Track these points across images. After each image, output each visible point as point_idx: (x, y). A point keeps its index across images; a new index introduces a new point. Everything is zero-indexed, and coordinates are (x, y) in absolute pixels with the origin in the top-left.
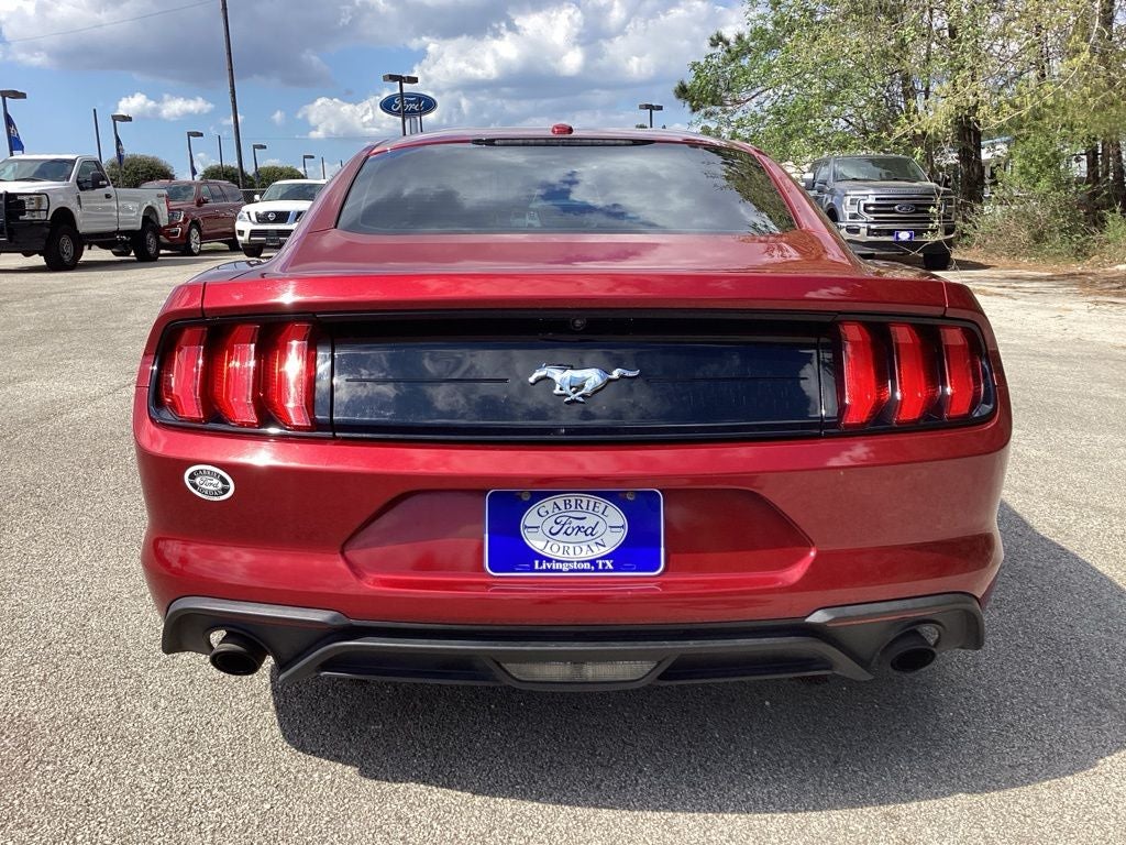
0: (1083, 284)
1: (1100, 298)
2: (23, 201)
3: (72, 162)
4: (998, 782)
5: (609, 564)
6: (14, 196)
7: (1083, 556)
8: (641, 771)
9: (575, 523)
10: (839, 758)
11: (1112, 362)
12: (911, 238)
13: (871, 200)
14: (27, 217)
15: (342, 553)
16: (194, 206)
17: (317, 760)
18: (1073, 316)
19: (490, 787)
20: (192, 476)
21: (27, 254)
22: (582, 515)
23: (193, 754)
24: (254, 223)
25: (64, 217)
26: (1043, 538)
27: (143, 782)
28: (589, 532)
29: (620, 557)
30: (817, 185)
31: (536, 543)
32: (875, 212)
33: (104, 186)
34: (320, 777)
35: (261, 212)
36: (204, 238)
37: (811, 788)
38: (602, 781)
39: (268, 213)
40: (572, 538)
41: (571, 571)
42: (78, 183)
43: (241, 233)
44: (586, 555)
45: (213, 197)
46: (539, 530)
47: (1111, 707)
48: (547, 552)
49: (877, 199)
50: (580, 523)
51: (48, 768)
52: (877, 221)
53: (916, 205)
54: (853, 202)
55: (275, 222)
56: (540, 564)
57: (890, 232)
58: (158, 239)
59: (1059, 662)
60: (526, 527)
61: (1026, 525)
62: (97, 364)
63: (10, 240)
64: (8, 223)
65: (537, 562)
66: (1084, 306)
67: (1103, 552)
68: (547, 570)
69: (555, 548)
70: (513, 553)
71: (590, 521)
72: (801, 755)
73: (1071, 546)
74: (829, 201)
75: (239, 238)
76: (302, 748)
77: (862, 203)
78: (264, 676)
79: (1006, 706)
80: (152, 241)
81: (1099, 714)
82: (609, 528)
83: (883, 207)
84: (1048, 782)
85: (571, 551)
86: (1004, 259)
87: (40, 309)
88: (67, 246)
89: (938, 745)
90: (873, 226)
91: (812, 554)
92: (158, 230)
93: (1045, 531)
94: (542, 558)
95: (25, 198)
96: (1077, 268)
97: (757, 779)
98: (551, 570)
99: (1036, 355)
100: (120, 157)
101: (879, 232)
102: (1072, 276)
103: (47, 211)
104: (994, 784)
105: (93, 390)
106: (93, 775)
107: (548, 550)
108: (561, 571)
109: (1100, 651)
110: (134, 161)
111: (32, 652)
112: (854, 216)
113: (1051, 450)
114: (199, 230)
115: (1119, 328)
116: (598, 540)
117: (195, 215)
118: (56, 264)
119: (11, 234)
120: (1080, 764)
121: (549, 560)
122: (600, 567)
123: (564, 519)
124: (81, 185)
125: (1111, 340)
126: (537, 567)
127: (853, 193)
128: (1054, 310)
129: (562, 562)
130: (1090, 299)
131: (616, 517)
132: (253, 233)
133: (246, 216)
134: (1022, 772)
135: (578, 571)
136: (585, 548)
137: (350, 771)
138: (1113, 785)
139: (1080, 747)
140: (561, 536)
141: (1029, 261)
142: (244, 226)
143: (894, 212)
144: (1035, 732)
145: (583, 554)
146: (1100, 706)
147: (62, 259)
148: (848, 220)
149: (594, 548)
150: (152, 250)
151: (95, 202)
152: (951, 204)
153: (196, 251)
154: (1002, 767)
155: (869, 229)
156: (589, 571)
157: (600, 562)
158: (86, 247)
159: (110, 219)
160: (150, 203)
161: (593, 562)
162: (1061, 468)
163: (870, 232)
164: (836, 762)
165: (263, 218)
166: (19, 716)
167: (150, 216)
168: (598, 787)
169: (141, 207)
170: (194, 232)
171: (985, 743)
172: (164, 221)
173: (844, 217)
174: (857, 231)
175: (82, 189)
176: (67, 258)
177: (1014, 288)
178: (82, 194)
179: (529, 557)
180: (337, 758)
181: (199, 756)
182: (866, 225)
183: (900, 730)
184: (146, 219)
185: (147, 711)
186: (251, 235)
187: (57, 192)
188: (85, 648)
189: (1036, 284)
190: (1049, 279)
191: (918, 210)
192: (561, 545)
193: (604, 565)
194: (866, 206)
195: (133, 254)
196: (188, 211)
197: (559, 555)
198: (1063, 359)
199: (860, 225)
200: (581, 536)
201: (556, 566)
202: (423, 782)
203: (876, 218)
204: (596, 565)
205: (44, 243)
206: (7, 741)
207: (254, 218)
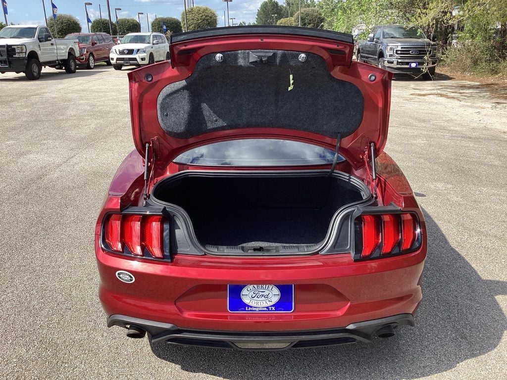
0: (492, 91)
1: (499, 101)
2: (15, 48)
3: (36, 28)
4: (418, 374)
5: (273, 308)
6: (11, 46)
7: (467, 259)
8: (285, 368)
9: (261, 293)
10: (359, 362)
11: (497, 142)
12: (416, 66)
13: (399, 49)
14: (17, 56)
15: (175, 304)
16: (91, 46)
17: (165, 362)
18: (484, 112)
19: (230, 375)
20: (119, 274)
21: (18, 72)
22: (264, 290)
23: (119, 359)
24: (118, 54)
25: (33, 55)
26: (452, 249)
27: (101, 371)
28: (266, 297)
29: (277, 306)
30: (375, 40)
31: (246, 300)
32: (401, 54)
33: (50, 40)
34: (167, 369)
35: (121, 49)
36: (95, 60)
37: (348, 376)
38: (271, 372)
39: (124, 50)
40: (260, 299)
41: (259, 311)
42: (39, 39)
43: (112, 59)
44: (265, 305)
45: (99, 40)
46: (248, 296)
47: (466, 338)
48: (251, 304)
49: (402, 48)
50: (263, 293)
51: (66, 365)
52: (402, 58)
53: (420, 51)
54: (391, 49)
55: (128, 54)
56: (248, 308)
57: (407, 63)
58: (75, 62)
59: (449, 316)
60: (243, 295)
61: (446, 241)
62: (57, 143)
63: (10, 66)
64: (8, 59)
65: (247, 308)
66: (490, 106)
67: (475, 257)
68: (251, 311)
69: (253, 303)
70: (238, 304)
71: (266, 293)
72: (345, 361)
73: (463, 253)
74: (380, 48)
75: (111, 61)
76: (159, 356)
77: (395, 49)
78: (146, 339)
79: (425, 337)
80: (73, 64)
81: (461, 342)
82: (273, 295)
83: (404, 52)
84: (436, 375)
85: (259, 304)
86: (459, 73)
87: (27, 106)
88: (35, 68)
89: (398, 356)
90: (400, 61)
91: (349, 304)
92: (75, 58)
93: (453, 244)
94: (249, 306)
95: (15, 47)
96: (491, 80)
97: (329, 372)
98: (252, 311)
99: (465, 137)
100: (55, 15)
101: (402, 63)
102: (488, 85)
103: (26, 53)
104: (416, 375)
105: (58, 160)
106: (83, 368)
107: (251, 303)
108: (256, 311)
109: (466, 310)
110: (61, 17)
111: (52, 308)
112: (391, 56)
113: (463, 197)
114: (93, 57)
115: (504, 120)
116: (270, 300)
117: (92, 50)
118: (30, 77)
119: (10, 63)
120: (450, 366)
121: (251, 307)
122: (270, 309)
123: (257, 292)
124: (40, 40)
125: (499, 127)
126: (247, 309)
127: (391, 44)
128: (477, 108)
129: (256, 307)
130: (495, 100)
131: (276, 291)
132: (118, 59)
133: (114, 51)
134: (427, 369)
135: (262, 311)
136: (264, 302)
137: (178, 367)
138: (461, 376)
139: (451, 358)
140: (256, 298)
141: (470, 75)
142: (114, 56)
143: (409, 54)
144: (435, 350)
145: (264, 305)
146: (462, 338)
147: (33, 75)
148: (388, 57)
149: (268, 302)
150: (73, 68)
151: (47, 46)
152: (436, 50)
153: (92, 67)
154: (420, 367)
155: (398, 62)
156: (266, 311)
157: (270, 308)
158: (43, 67)
159: (54, 54)
160: (70, 46)
161: (267, 308)
162: (465, 208)
163: (398, 63)
164: (358, 364)
165: (122, 52)
166: (52, 340)
167: (71, 53)
168: (270, 374)
169: (67, 48)
170: (91, 58)
171: (415, 355)
172: (77, 54)
173: (387, 56)
174: (392, 63)
175: (40, 41)
176: (35, 74)
177: (461, 93)
178: (40, 44)
179: (244, 306)
180: (172, 361)
181: (121, 360)
182: (396, 60)
183: (384, 349)
184: (70, 54)
185: (100, 338)
186: (117, 60)
187: (30, 43)
188: (72, 306)
189: (471, 91)
190: (477, 87)
191: (421, 52)
192: (256, 302)
193: (272, 309)
194: (397, 51)
195: (64, 68)
196: (88, 48)
197: (255, 305)
198: (477, 140)
199: (394, 60)
200: (263, 298)
201: (255, 309)
202: (205, 373)
203: (401, 57)
204: (269, 309)
205: (25, 67)
206: (49, 352)
207: (118, 52)
